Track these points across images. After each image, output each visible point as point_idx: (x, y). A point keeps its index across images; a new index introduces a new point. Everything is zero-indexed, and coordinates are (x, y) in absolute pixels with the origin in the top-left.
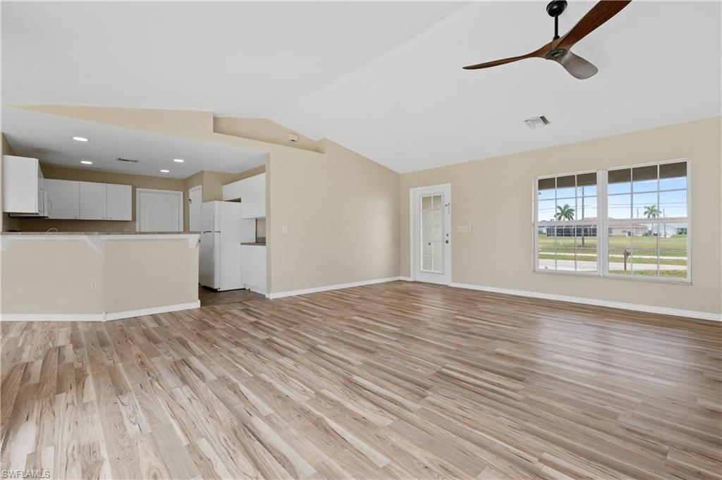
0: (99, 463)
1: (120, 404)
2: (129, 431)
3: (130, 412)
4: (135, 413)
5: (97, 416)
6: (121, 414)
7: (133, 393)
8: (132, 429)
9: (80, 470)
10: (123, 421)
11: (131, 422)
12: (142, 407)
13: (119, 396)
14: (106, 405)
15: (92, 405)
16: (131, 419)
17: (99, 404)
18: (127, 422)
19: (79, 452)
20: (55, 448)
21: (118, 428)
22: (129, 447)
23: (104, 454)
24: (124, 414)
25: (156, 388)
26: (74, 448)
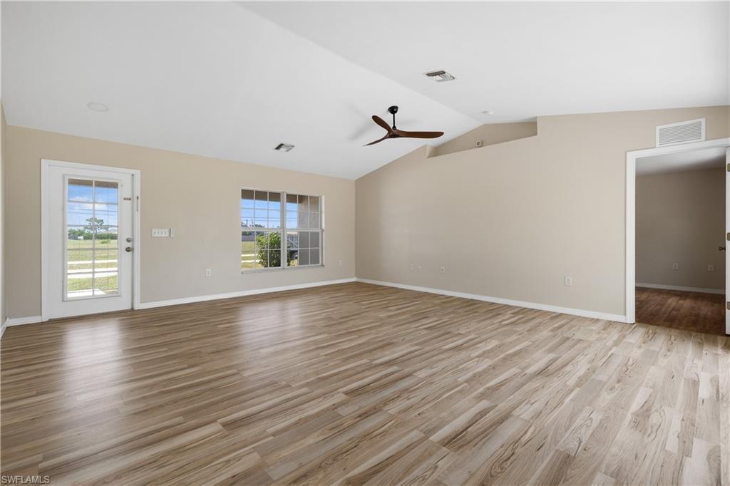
0: (636, 414)
1: (582, 444)
2: (600, 417)
3: (583, 430)
4: (581, 426)
5: (614, 450)
6: (592, 433)
7: (557, 448)
8: (597, 417)
9: (650, 419)
10: (597, 428)
11: (591, 422)
12: (570, 426)
13: (573, 454)
14: (594, 455)
15: (608, 467)
16: (589, 425)
17: (600, 464)
18: (595, 424)
19: (646, 429)
20: (665, 447)
21: (605, 425)
22: (610, 409)
23: (629, 417)
24: (590, 431)
25: (532, 434)
26: (649, 435)
